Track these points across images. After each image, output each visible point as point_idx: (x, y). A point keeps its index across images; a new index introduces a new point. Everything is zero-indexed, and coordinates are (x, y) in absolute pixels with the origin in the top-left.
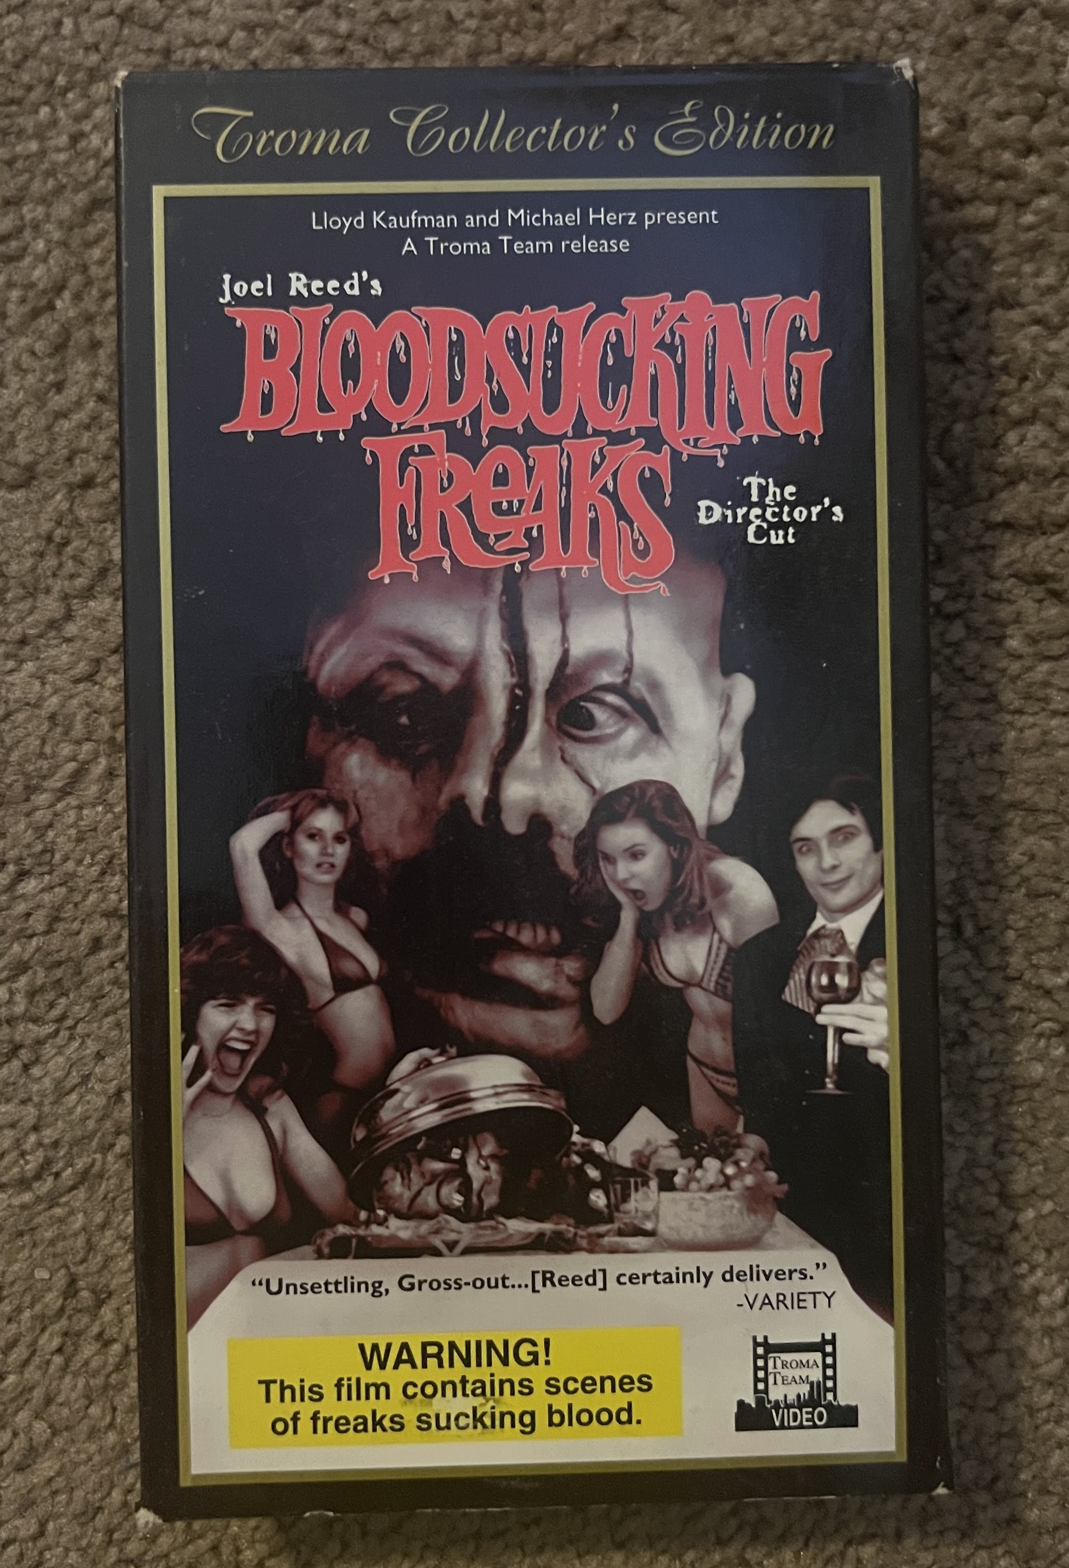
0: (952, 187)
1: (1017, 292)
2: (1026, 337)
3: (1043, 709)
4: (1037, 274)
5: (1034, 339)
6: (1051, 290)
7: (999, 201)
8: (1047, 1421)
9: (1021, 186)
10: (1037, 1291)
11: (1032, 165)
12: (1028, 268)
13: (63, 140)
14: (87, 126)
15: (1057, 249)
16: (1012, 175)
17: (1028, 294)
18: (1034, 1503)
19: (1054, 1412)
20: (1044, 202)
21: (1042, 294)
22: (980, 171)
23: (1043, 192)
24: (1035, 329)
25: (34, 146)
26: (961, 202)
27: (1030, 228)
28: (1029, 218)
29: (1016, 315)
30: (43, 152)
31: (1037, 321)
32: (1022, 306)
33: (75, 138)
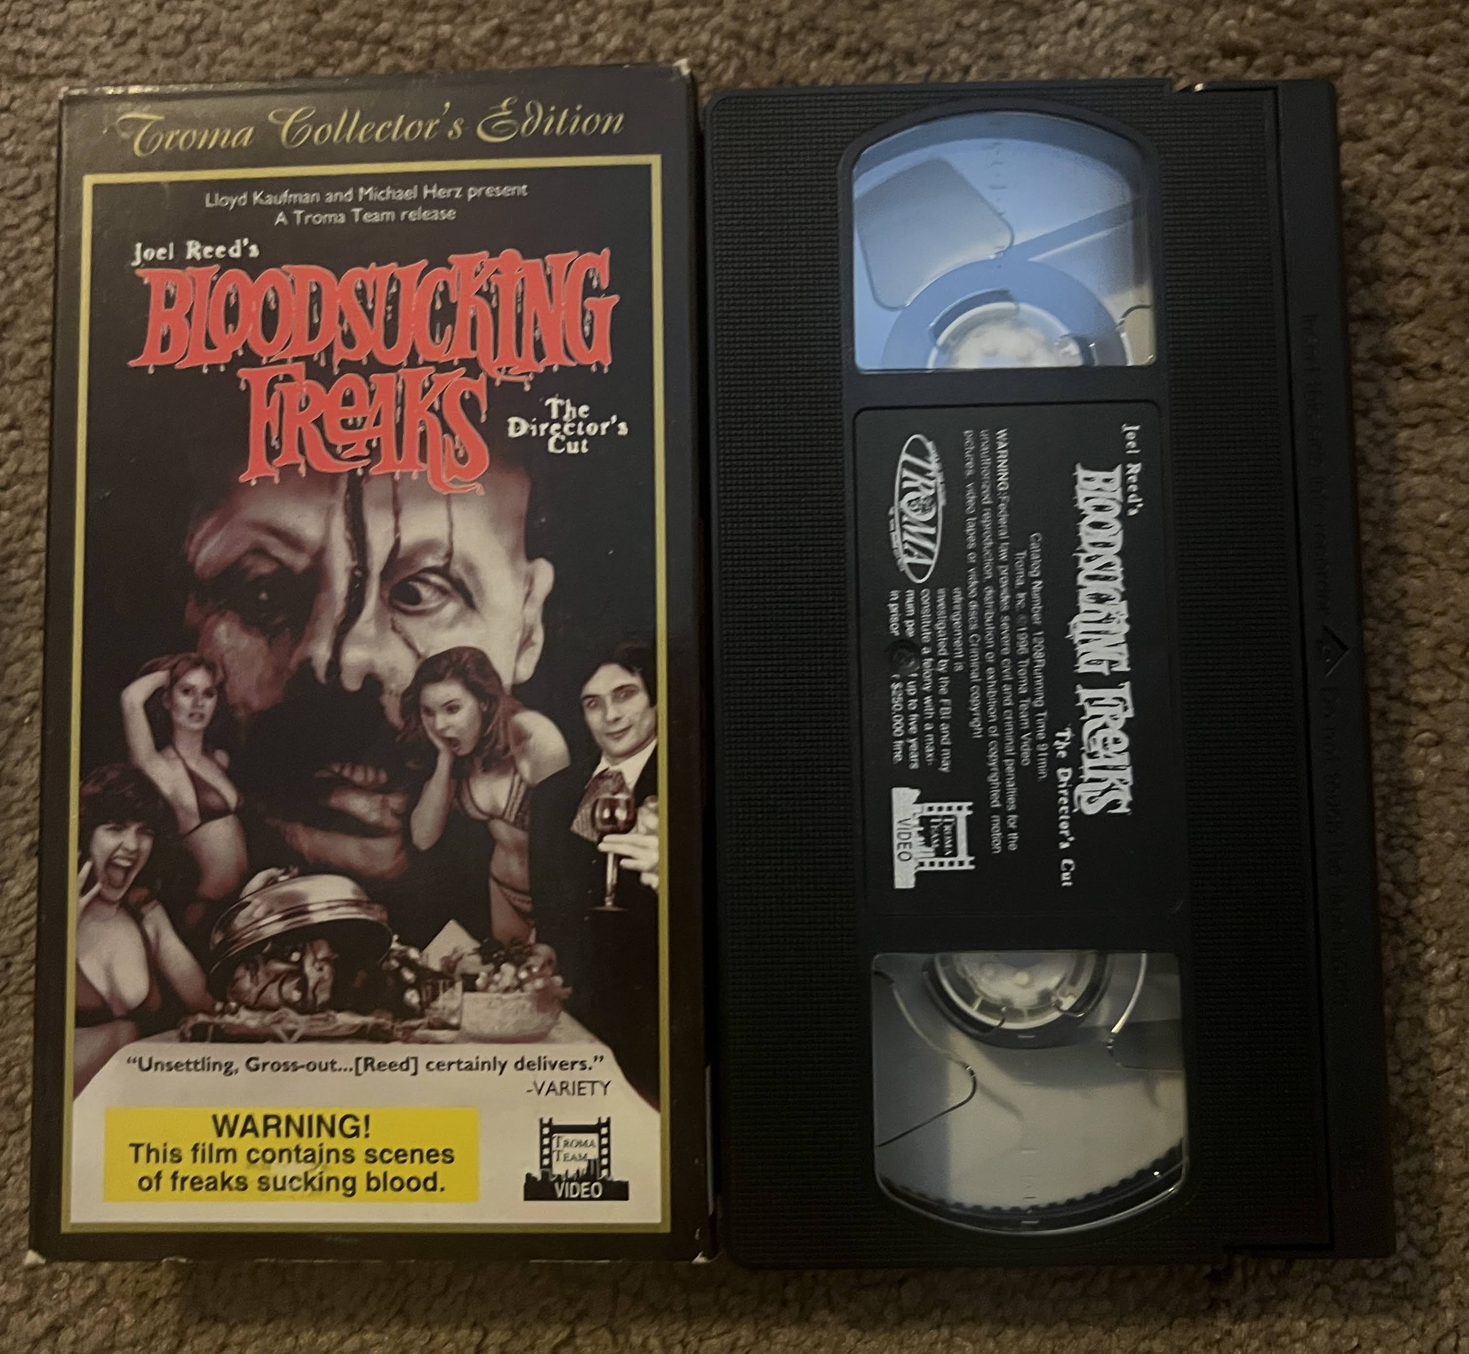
0: (1303, 46)
1: (1362, 127)
2: (1372, 162)
3: (1406, 469)
4: (1379, 112)
5: (1380, 164)
6: (1392, 124)
7: (1344, 54)
8: (1447, 1083)
9: (1362, 41)
10: (1431, 967)
11: (1371, 24)
12: (1371, 107)
13: (575, 39)
14: (593, 27)
15: (1395, 90)
16: (1355, 31)
17: (1372, 128)
18: (1440, 1155)
19: (1452, 1074)
20: (1382, 53)
21: (1384, 128)
22: (1327, 30)
23: (1381, 45)
24: (1379, 157)
25: (551, 45)
26: (1311, 57)
27: (1371, 75)
28: (1369, 68)
29: (1362, 147)
30: (559, 50)
31: (1381, 150)
32: (1369, 138)
33: (584, 38)
